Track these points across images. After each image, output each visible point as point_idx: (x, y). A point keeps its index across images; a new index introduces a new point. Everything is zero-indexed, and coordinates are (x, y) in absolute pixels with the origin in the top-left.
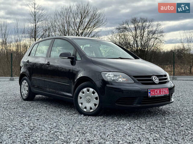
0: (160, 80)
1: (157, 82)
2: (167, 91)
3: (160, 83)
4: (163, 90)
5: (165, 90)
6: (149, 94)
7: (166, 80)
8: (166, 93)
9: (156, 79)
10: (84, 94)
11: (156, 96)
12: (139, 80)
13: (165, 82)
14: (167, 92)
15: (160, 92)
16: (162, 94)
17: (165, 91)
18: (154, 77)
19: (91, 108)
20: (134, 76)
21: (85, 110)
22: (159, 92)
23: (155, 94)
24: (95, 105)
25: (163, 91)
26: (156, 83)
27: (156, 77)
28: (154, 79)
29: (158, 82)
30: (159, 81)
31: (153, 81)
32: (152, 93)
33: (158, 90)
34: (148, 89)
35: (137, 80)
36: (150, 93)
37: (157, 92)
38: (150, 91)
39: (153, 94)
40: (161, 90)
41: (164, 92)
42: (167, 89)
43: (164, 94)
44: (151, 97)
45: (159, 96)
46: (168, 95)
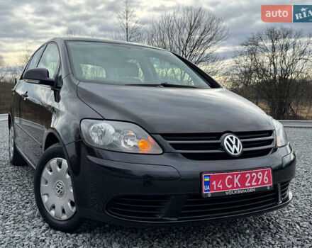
0: (245, 145)
1: (235, 152)
2: (265, 178)
3: (245, 155)
4: (254, 174)
5: (260, 173)
6: (205, 188)
7: (270, 144)
8: (262, 183)
9: (234, 142)
10: (50, 173)
11: (228, 192)
12: (176, 146)
13: (265, 152)
14: (266, 181)
15: (242, 180)
16: (250, 187)
17: (261, 178)
18: (228, 137)
19: (63, 211)
20: (163, 135)
21: (53, 213)
22: (238, 181)
23: (225, 188)
24: (72, 204)
25: (252, 178)
26: (233, 154)
27: (234, 137)
28: (226, 142)
29: (239, 153)
30: (244, 147)
31: (223, 148)
32: (217, 184)
33: (237, 175)
34: (201, 173)
35: (171, 144)
36: (207, 183)
37: (231, 181)
38: (207, 179)
39: (218, 189)
40: (248, 175)
41: (257, 180)
42: (266, 172)
43: (257, 185)
44: (209, 196)
45: (239, 192)
46: (268, 188)
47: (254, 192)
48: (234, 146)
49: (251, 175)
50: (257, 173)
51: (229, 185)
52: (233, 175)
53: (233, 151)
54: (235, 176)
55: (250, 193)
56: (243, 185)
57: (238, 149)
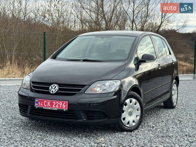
1: (52, 92)
2: (64, 105)
6: (36, 104)
8: (62, 107)
11: (45, 108)
15: (52, 104)
17: (61, 105)
22: (50, 104)
23: (43, 105)
26: (51, 92)
29: (54, 92)
32: (40, 103)
37: (46, 104)
39: (41, 106)
42: (65, 103)
43: (59, 107)
44: (37, 107)
45: (49, 109)
46: (64, 110)
47: (56, 110)
48: (53, 89)
49: (56, 103)
50: (59, 102)
51: (45, 105)
52: (47, 101)
53: (52, 91)
54: (48, 102)
55: (54, 110)
56: (52, 106)
57: (54, 91)
